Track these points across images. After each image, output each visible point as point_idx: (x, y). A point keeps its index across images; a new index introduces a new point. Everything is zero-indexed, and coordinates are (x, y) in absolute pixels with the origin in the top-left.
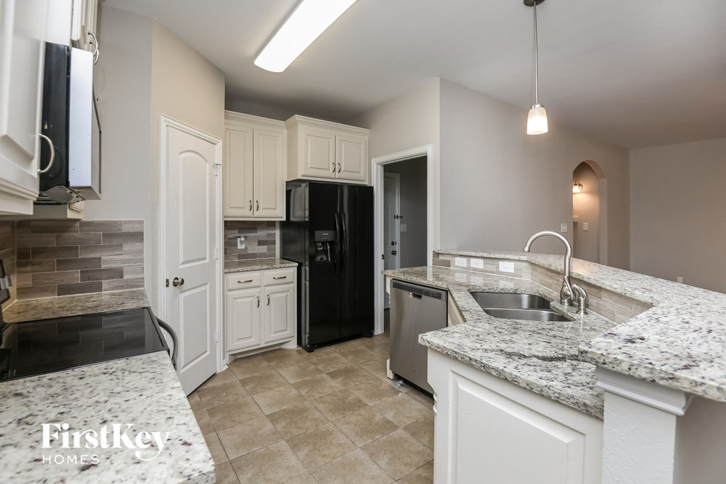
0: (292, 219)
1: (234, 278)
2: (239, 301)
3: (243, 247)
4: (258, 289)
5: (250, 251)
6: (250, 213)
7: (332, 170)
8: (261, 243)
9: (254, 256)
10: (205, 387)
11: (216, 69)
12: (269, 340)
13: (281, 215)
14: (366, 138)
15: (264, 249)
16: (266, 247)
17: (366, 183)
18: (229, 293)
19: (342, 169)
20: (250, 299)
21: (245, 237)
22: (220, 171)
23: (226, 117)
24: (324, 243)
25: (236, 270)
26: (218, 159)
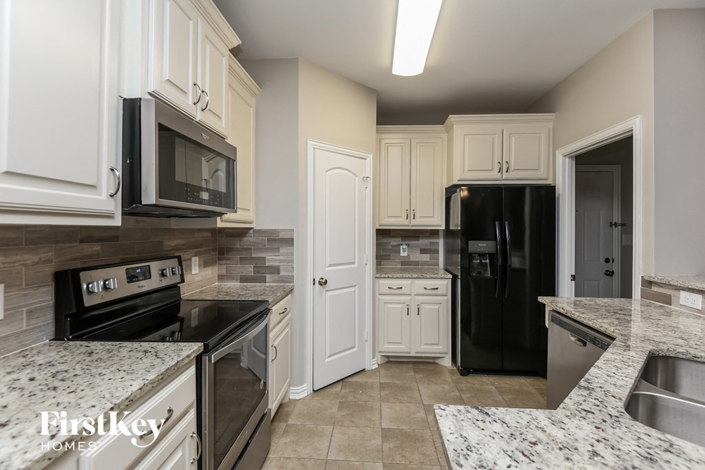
0: (452, 228)
1: (384, 283)
2: (389, 306)
3: (406, 254)
4: (408, 298)
5: (412, 259)
6: (407, 222)
7: (497, 169)
8: (423, 251)
9: (416, 263)
10: (350, 379)
11: (365, 88)
12: (419, 351)
13: (439, 223)
14: (550, 125)
15: (426, 257)
16: (428, 255)
17: (550, 182)
18: (381, 297)
19: (512, 167)
20: (400, 306)
21: (408, 245)
22: (370, 184)
23: (378, 132)
24: (482, 255)
25: (387, 276)
26: (369, 172)
